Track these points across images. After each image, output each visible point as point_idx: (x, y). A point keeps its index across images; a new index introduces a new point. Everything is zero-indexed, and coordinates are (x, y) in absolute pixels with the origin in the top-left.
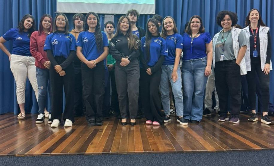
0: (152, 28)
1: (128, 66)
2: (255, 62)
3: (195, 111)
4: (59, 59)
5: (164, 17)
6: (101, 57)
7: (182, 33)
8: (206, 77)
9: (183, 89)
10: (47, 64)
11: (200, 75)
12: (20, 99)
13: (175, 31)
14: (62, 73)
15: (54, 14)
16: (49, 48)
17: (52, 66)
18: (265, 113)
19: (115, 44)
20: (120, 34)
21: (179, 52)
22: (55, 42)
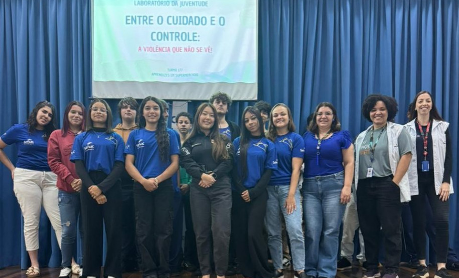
0: (252, 123)
1: (213, 187)
2: (426, 179)
3: (324, 261)
4: (95, 176)
5: (273, 104)
6: (167, 173)
7: (303, 132)
8: (342, 205)
9: (305, 225)
10: (77, 183)
11: (332, 202)
12: (31, 244)
13: (290, 129)
14: (101, 199)
15: (88, 100)
16: (80, 157)
17: (85, 188)
18: (442, 266)
19: (191, 150)
20: (199, 134)
21: (297, 164)
22: (89, 146)
